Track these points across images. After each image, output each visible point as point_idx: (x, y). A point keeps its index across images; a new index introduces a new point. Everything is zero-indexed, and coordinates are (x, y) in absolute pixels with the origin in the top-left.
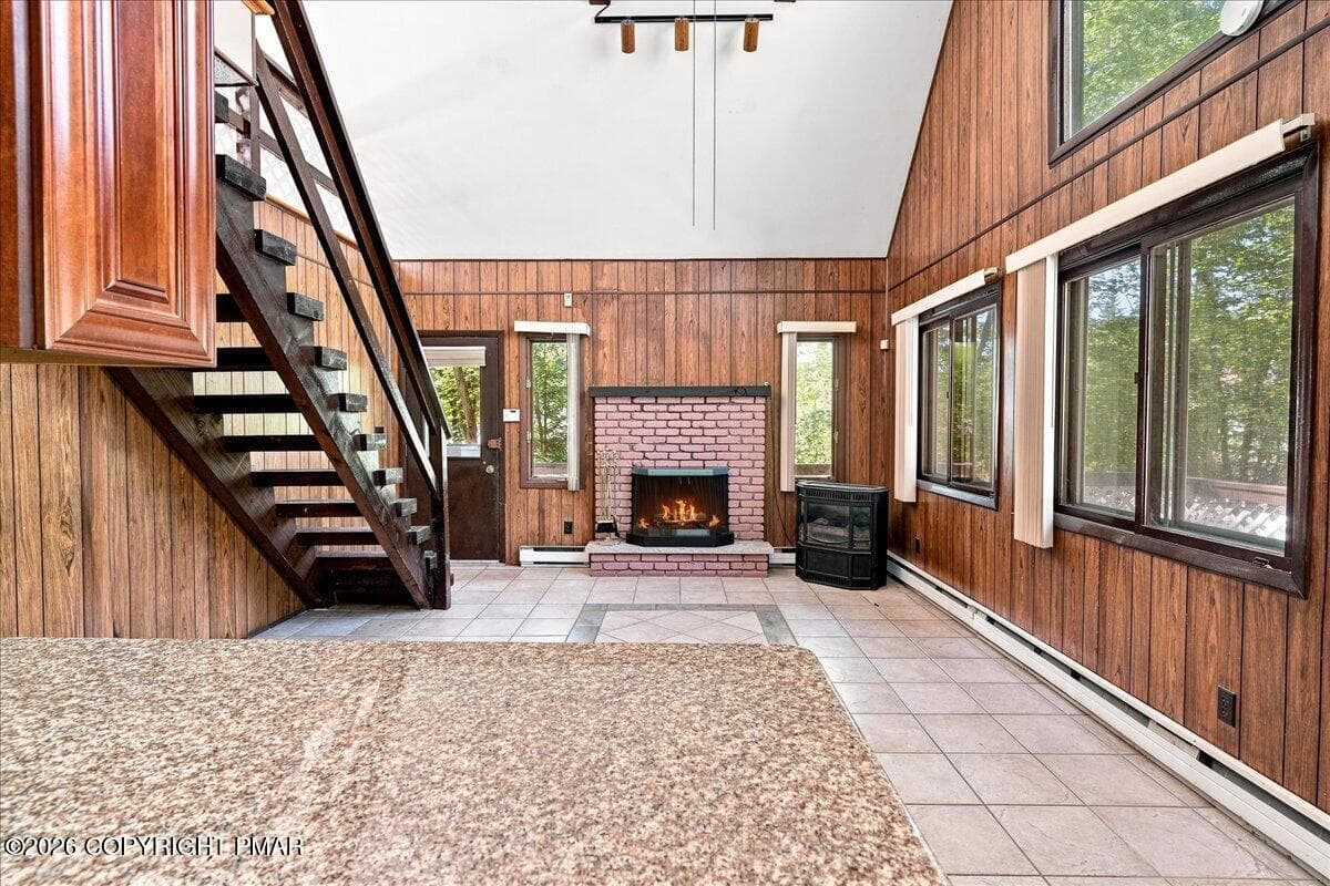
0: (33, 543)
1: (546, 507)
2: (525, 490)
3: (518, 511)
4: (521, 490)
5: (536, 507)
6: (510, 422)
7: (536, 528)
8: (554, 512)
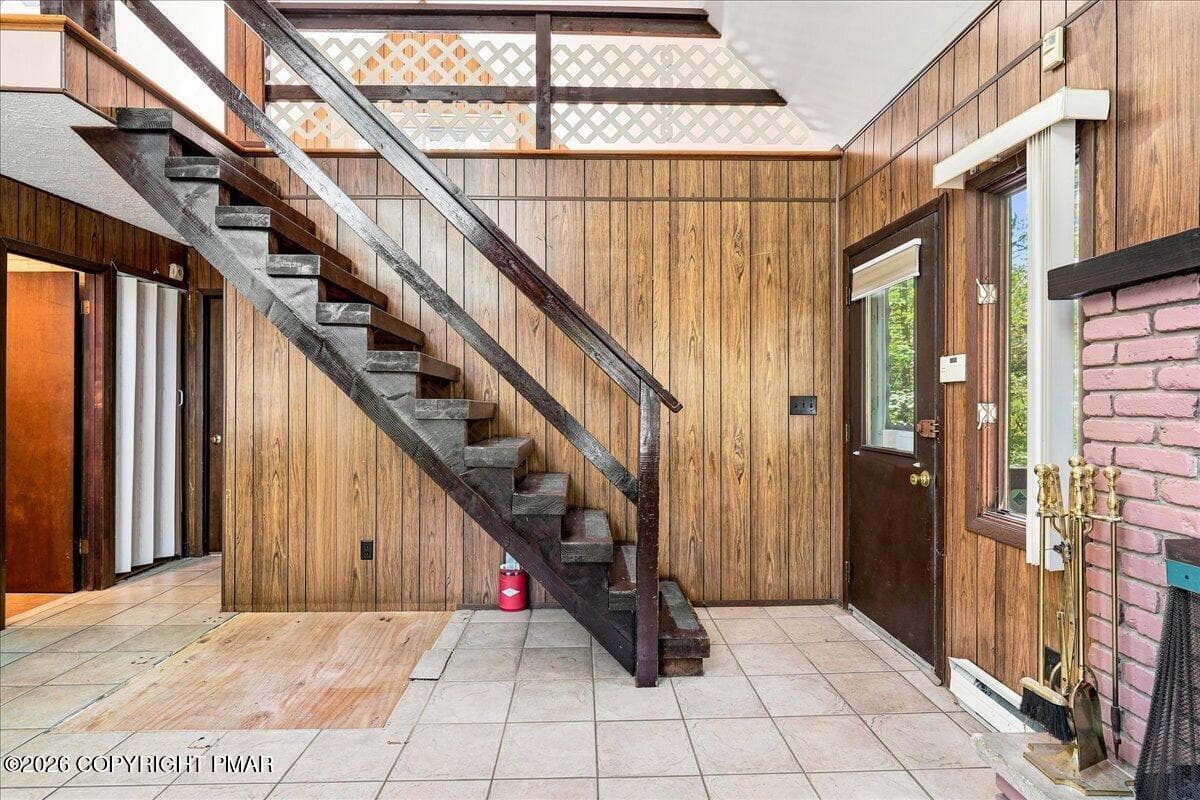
0: (300, 471)
1: (1008, 591)
2: (973, 536)
3: (963, 579)
4: (967, 534)
5: (991, 582)
6: (954, 383)
7: (991, 633)
8: (1023, 609)
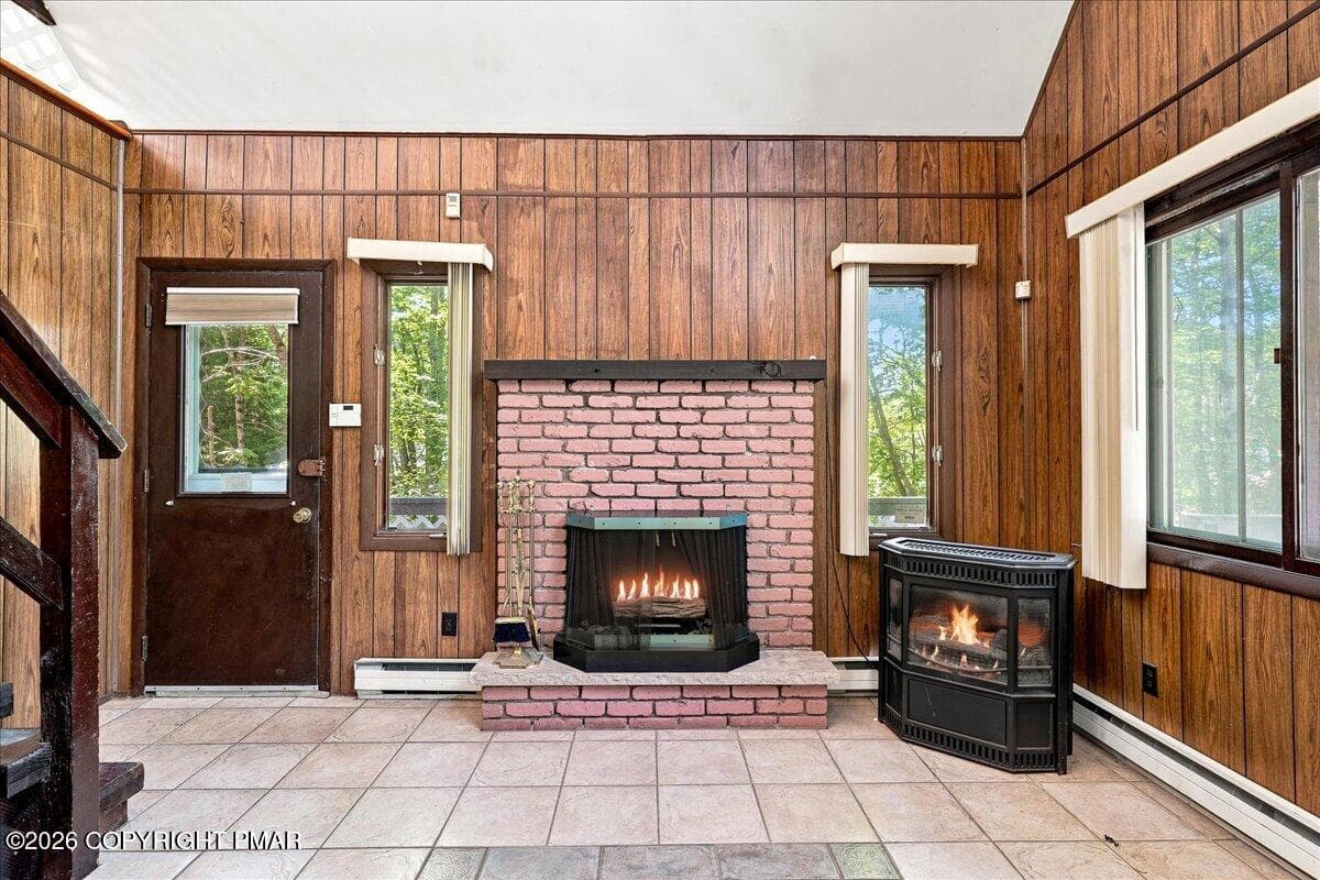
1: (408, 585)
2: (369, 554)
3: (356, 593)
4: (360, 554)
5: (389, 586)
6: (343, 428)
7: (391, 623)
8: (423, 595)
